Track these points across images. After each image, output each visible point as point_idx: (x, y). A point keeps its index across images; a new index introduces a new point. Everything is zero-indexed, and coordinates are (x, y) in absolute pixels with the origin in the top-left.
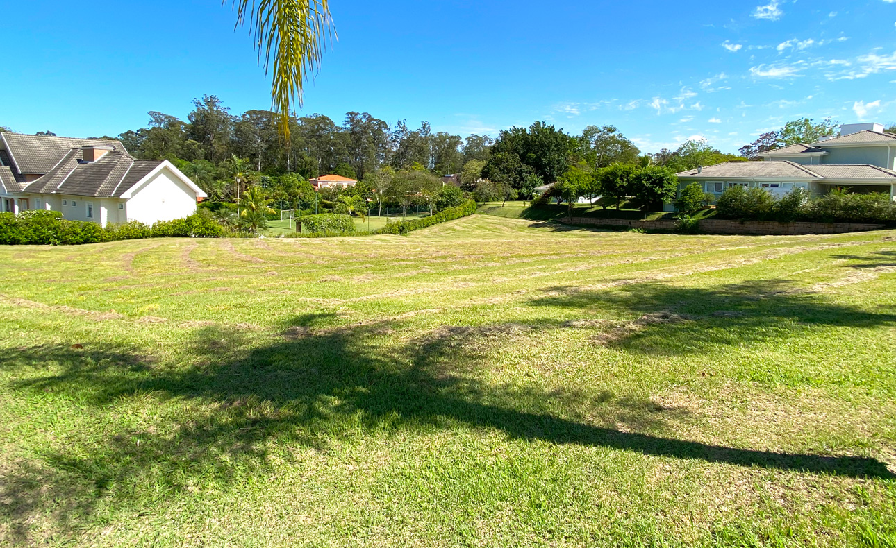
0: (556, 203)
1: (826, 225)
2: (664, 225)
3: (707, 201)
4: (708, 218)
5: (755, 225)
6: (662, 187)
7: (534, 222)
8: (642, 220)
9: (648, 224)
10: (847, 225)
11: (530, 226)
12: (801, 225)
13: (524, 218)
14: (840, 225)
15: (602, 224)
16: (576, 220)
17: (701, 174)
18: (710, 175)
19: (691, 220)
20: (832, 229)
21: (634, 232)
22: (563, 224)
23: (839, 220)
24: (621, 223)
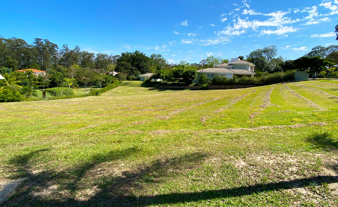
0: (154, 81)
1: (242, 86)
2: (196, 87)
3: (208, 80)
4: (209, 85)
5: (224, 86)
6: (194, 75)
7: (149, 88)
8: (189, 86)
9: (191, 87)
10: (248, 86)
11: (148, 90)
12: (236, 86)
13: (143, 87)
14: (246, 85)
15: (175, 88)
16: (165, 87)
17: (203, 71)
18: (206, 72)
19: (205, 85)
20: (244, 87)
21: (187, 90)
22: (160, 88)
23: (245, 84)
24: (182, 87)
